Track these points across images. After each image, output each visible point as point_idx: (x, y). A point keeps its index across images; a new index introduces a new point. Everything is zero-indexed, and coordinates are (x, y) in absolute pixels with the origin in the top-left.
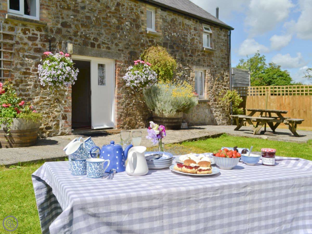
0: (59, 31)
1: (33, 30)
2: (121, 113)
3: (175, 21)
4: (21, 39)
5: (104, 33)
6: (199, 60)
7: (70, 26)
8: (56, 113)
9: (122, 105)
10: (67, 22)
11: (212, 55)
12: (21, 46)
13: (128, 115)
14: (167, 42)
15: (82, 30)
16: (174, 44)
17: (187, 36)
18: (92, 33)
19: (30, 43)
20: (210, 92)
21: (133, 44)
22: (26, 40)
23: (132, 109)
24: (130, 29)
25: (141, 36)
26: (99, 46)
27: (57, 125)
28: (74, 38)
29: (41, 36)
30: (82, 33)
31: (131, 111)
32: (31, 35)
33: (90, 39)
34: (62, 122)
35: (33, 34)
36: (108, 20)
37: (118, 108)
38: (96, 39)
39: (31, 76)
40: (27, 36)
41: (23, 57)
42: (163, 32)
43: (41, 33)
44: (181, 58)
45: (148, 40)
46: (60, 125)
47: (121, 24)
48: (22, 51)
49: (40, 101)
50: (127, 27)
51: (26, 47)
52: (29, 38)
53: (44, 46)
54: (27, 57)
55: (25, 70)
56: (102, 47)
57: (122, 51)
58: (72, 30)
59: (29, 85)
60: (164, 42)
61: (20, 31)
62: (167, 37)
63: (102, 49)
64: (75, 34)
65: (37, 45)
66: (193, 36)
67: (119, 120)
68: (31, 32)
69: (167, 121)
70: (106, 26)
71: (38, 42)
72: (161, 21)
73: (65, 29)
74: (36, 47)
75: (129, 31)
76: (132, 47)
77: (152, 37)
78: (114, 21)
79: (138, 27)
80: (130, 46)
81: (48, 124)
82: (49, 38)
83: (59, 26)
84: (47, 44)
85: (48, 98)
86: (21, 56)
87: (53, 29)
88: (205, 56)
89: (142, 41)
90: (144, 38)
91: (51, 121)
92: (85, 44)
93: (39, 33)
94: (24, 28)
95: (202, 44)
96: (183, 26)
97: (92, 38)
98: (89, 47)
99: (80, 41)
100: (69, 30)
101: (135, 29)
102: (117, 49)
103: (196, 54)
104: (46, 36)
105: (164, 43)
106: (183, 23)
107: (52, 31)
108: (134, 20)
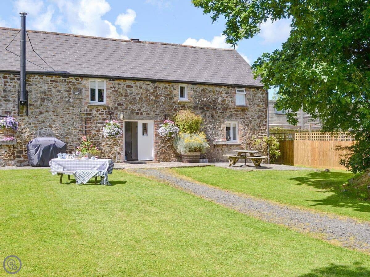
0: (116, 108)
1: (102, 110)
2: (157, 152)
3: (205, 90)
4: (95, 115)
5: (145, 106)
6: (231, 115)
7: (123, 105)
8: (114, 151)
9: (158, 147)
10: (121, 103)
11: (246, 110)
12: (95, 118)
13: (162, 153)
14: (197, 105)
15: (130, 106)
16: (204, 106)
17: (218, 99)
18: (137, 107)
19: (100, 116)
20: (244, 138)
21: (167, 110)
22: (98, 115)
23: (167, 149)
24: (165, 101)
25: (174, 104)
26: (141, 114)
27: (115, 157)
28: (125, 111)
29: (106, 112)
30: (130, 107)
31: (165, 151)
32: (100, 112)
33: (135, 110)
34: (118, 156)
35: (102, 112)
36: (148, 98)
37: (155, 149)
38: (139, 110)
39: (100, 132)
40: (98, 113)
41: (96, 123)
42: (193, 99)
43: (106, 110)
44: (211, 115)
45: (179, 106)
46: (117, 158)
47: (158, 99)
48: (96, 120)
49: (105, 145)
50: (162, 100)
51: (98, 119)
52: (100, 114)
53: (107, 117)
54: (98, 123)
55: (97, 130)
56: (143, 114)
57: (159, 115)
58: (123, 107)
59: (100, 137)
60: (194, 105)
61: (95, 111)
62: (198, 102)
63: (143, 115)
64: (126, 109)
65: (103, 117)
66: (225, 98)
67: (156, 156)
68: (101, 111)
69: (186, 157)
70: (146, 101)
71: (104, 115)
72: (192, 92)
73: (120, 107)
74: (103, 118)
75: (164, 102)
76: (166, 112)
77: (183, 103)
78: (153, 98)
79: (171, 99)
80: (164, 111)
81: (109, 156)
82: (110, 113)
83: (116, 106)
84: (109, 116)
85: (109, 143)
86: (95, 123)
87: (113, 108)
88: (238, 112)
89: (175, 107)
90: (176, 105)
91: (111, 155)
92: (132, 113)
93: (104, 111)
94: (97, 109)
95: (235, 103)
96: (213, 93)
97: (137, 110)
98: (135, 115)
99: (129, 112)
100: (122, 107)
101: (169, 100)
102: (155, 114)
103: (228, 111)
104: (109, 112)
105: (194, 107)
106: (213, 90)
107: (112, 109)
108: (168, 95)
